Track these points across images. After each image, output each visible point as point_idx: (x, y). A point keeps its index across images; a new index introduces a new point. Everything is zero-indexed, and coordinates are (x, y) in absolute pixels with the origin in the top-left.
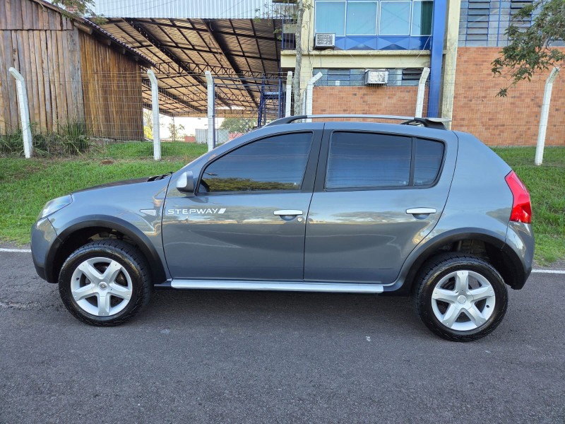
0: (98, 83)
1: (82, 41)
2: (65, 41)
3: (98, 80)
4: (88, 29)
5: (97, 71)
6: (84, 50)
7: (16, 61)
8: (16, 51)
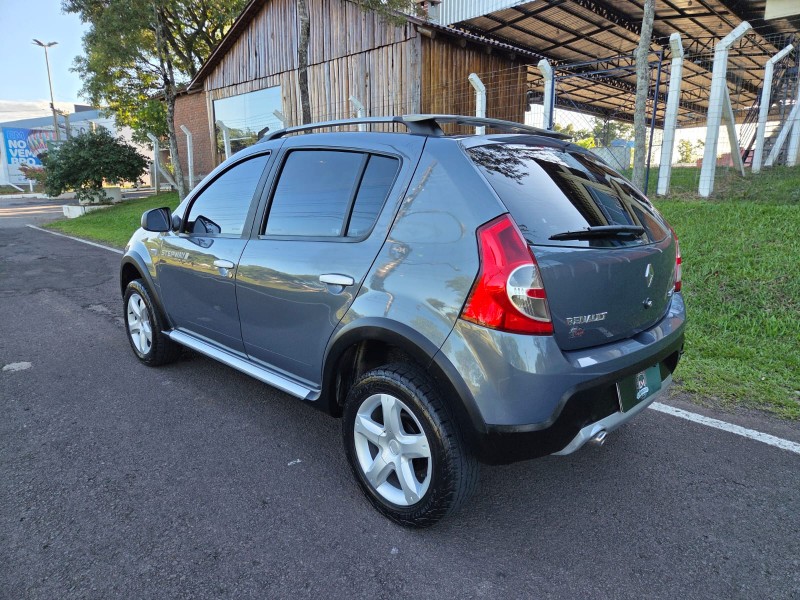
0: (447, 102)
1: (425, 48)
2: (408, 53)
3: (447, 98)
4: (429, 32)
5: (447, 84)
6: (428, 60)
7: (368, 87)
8: (368, 75)
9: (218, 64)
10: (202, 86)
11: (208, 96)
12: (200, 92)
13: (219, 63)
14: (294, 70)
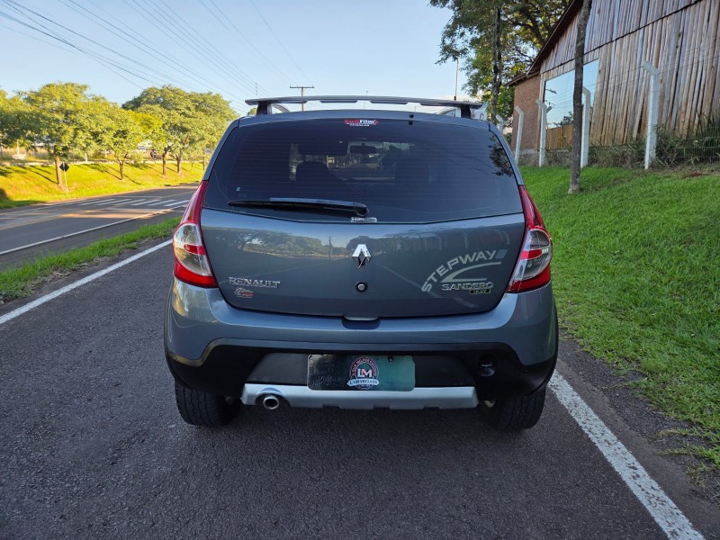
7: (679, 47)
8: (680, 35)
9: (553, 48)
10: (539, 70)
11: (543, 77)
12: (537, 75)
13: (554, 46)
14: (612, 41)
